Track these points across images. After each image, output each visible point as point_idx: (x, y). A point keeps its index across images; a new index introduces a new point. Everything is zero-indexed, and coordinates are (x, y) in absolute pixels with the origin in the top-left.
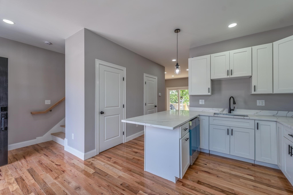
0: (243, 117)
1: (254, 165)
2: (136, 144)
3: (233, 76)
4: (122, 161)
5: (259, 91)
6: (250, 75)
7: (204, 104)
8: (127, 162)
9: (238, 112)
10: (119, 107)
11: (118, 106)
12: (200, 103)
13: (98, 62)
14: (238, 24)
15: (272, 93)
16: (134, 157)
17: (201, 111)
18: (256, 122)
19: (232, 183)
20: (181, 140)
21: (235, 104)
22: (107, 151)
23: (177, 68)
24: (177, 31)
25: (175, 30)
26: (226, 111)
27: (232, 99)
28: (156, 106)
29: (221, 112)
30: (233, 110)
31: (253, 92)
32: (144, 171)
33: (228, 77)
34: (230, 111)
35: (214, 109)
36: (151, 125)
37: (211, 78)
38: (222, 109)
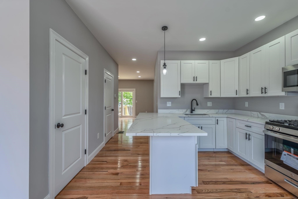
0: (202, 116)
1: (215, 152)
2: (106, 162)
3: (197, 82)
5: (213, 96)
6: (208, 82)
7: (171, 105)
8: (117, 193)
9: (197, 111)
10: (81, 114)
11: (79, 113)
14: (206, 39)
15: (219, 96)
17: (169, 113)
18: (217, 119)
20: (197, 145)
21: (198, 105)
23: (165, 68)
24: (165, 28)
25: (163, 27)
26: (188, 112)
27: (194, 102)
28: (113, 110)
29: (184, 112)
30: (194, 110)
31: (210, 96)
32: (149, 195)
33: (194, 82)
34: (192, 111)
35: (179, 110)
36: (178, 134)
37: (181, 82)
38: (185, 110)
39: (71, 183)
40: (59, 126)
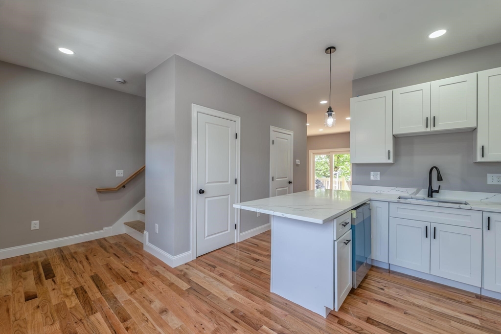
0: (457, 206)
1: (479, 297)
2: (256, 246)
3: (437, 128)
4: (233, 272)
5: (491, 157)
6: (473, 125)
7: (379, 179)
8: (241, 275)
9: (446, 195)
11: (228, 181)
12: (372, 178)
13: (195, 108)
14: (448, 30)
16: (253, 267)
17: (374, 193)
18: (486, 215)
19: (435, 327)
20: (336, 243)
21: (442, 180)
22: (209, 255)
23: (330, 115)
24: (330, 49)
25: (327, 49)
26: (423, 193)
27: (435, 172)
28: (290, 182)
29: (412, 194)
30: (437, 192)
31: (479, 159)
32: (270, 292)
33: (428, 130)
34: (431, 193)
35: (397, 189)
36: (282, 215)
37: (394, 133)
38: (415, 190)
39: (215, 252)
40: (202, 192)
